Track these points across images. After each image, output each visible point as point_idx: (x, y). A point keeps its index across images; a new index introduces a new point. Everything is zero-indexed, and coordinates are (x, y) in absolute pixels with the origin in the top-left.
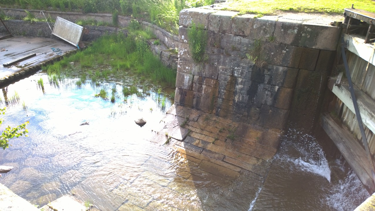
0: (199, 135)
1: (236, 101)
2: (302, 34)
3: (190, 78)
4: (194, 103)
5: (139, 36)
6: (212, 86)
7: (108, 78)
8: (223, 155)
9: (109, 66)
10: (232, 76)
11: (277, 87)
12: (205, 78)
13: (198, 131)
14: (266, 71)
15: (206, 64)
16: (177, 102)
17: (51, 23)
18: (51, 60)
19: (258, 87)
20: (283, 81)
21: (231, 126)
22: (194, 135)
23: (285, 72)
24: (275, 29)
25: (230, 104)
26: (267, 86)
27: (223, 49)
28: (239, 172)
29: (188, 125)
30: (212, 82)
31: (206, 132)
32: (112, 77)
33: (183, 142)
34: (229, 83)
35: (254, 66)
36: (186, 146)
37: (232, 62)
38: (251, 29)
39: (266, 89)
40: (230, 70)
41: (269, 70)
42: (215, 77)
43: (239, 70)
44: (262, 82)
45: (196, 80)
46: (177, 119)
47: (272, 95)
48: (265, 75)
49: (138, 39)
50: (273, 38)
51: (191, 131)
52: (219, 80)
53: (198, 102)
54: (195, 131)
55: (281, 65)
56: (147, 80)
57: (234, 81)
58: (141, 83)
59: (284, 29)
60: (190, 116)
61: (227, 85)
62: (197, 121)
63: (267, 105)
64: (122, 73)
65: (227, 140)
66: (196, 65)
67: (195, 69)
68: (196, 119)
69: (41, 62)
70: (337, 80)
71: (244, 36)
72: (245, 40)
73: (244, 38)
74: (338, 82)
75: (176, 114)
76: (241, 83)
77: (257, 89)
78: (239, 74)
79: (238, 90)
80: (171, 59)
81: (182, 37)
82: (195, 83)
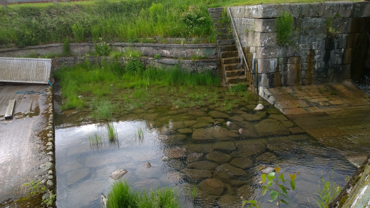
0: (314, 99)
1: (316, 69)
2: (355, 9)
3: (275, 62)
4: (283, 81)
6: (296, 63)
8: (347, 104)
10: (311, 50)
11: (343, 49)
12: (289, 57)
13: (308, 98)
14: (335, 39)
16: (266, 86)
19: (330, 53)
20: (347, 44)
21: (320, 88)
22: (311, 101)
23: (347, 37)
24: (339, 8)
25: (311, 73)
26: (337, 51)
27: (302, 30)
30: (295, 59)
31: (314, 96)
33: (315, 107)
34: (309, 56)
35: (326, 38)
37: (310, 38)
38: (324, 11)
39: (336, 53)
40: (309, 45)
41: (337, 38)
42: (297, 54)
43: (316, 43)
44: (333, 48)
45: (281, 61)
47: (340, 56)
48: (335, 43)
50: (337, 15)
52: (300, 56)
53: (285, 80)
55: (344, 33)
59: (345, 7)
60: (287, 92)
61: (307, 58)
62: (296, 93)
63: (338, 64)
65: (332, 96)
66: (280, 49)
67: (280, 52)
68: (294, 92)
71: (318, 17)
72: (319, 20)
73: (318, 18)
76: (318, 54)
77: (330, 55)
78: (316, 47)
79: (316, 60)
80: (195, 64)
81: (266, 28)
82: (281, 64)
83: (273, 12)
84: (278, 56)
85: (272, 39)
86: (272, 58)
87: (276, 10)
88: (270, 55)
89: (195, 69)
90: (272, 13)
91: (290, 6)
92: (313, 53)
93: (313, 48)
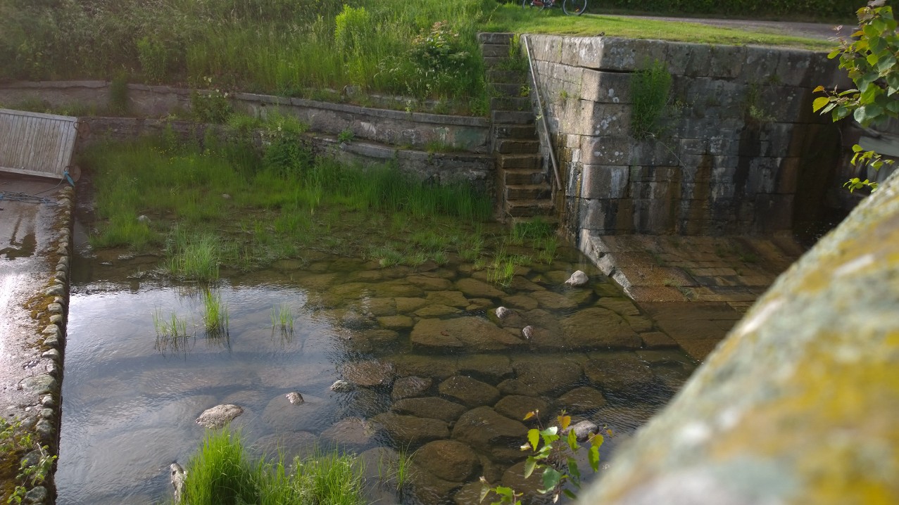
0: (704, 270)
1: (715, 200)
2: (814, 68)
3: (623, 174)
4: (636, 221)
6: (669, 180)
10: (707, 154)
11: (779, 159)
12: (654, 167)
13: (692, 265)
14: (762, 135)
16: (597, 230)
19: (749, 165)
20: (788, 147)
21: (719, 244)
22: (697, 273)
23: (790, 132)
24: (779, 62)
25: (704, 207)
26: (765, 161)
27: (690, 106)
30: (669, 172)
31: (704, 263)
34: (700, 169)
35: (744, 129)
37: (705, 127)
38: (742, 66)
39: (763, 166)
40: (702, 143)
41: (767, 133)
42: (673, 161)
43: (719, 140)
44: (756, 154)
45: (637, 174)
47: (772, 174)
48: (762, 142)
50: (773, 79)
51: (684, 268)
52: (681, 167)
53: (643, 220)
54: (690, 267)
55: (786, 122)
59: (792, 62)
60: (645, 247)
61: (697, 173)
62: (666, 252)
63: (766, 193)
66: (637, 145)
67: (635, 152)
71: (729, 79)
72: (730, 87)
73: (728, 81)
76: (722, 165)
77: (748, 170)
78: (718, 148)
79: (717, 178)
80: (436, 163)
81: (608, 93)
82: (635, 182)
83: (627, 58)
84: (631, 161)
85: (619, 121)
86: (616, 164)
87: (634, 54)
88: (612, 156)
89: (435, 175)
90: (625, 59)
91: (666, 48)
92: (709, 163)
93: (712, 151)
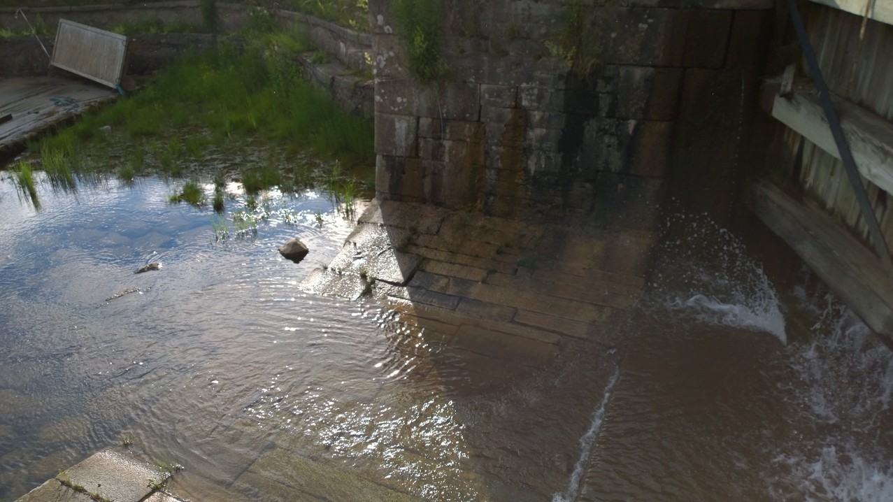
0: (446, 265)
1: (532, 172)
3: (409, 126)
4: (427, 188)
5: (274, 46)
6: (468, 140)
7: (203, 156)
8: (511, 307)
9: (202, 128)
10: (517, 107)
11: (632, 124)
12: (446, 120)
13: (442, 255)
14: (601, 84)
15: (446, 84)
16: (382, 193)
17: (47, 37)
18: (51, 126)
19: (583, 128)
20: (647, 105)
21: (524, 236)
22: (431, 267)
23: (649, 81)
25: (516, 181)
26: (607, 123)
27: (486, 38)
28: (557, 344)
29: (416, 245)
30: (468, 129)
31: (464, 256)
32: (212, 153)
33: (405, 288)
34: (510, 127)
35: (570, 73)
36: (416, 297)
37: (511, 69)
39: (606, 132)
40: (510, 91)
41: (608, 80)
42: (472, 114)
43: (532, 89)
44: (594, 112)
45: (426, 128)
46: (385, 235)
47: (620, 144)
48: (600, 95)
49: (271, 56)
51: (425, 258)
52: (483, 123)
53: (435, 188)
54: (436, 258)
55: (639, 65)
56: (303, 152)
57: (521, 120)
58: (288, 159)
60: (418, 223)
61: (505, 133)
62: (437, 232)
63: (610, 171)
64: (238, 142)
65: (517, 270)
66: (423, 90)
67: (421, 100)
68: (434, 229)
69: (24, 133)
70: (784, 83)
72: (542, 9)
74: (785, 86)
75: (382, 223)
76: (541, 124)
77: (582, 134)
78: (532, 101)
79: (534, 143)
80: (359, 93)
81: (377, 20)
82: (425, 138)
84: (418, 110)
85: (397, 57)
88: (394, 103)
89: (360, 106)
93: (523, 104)
